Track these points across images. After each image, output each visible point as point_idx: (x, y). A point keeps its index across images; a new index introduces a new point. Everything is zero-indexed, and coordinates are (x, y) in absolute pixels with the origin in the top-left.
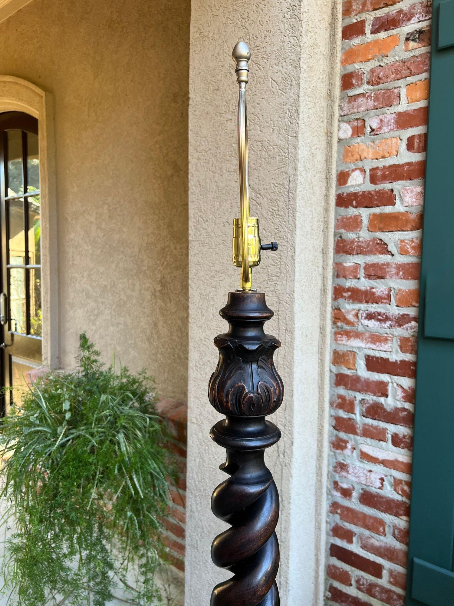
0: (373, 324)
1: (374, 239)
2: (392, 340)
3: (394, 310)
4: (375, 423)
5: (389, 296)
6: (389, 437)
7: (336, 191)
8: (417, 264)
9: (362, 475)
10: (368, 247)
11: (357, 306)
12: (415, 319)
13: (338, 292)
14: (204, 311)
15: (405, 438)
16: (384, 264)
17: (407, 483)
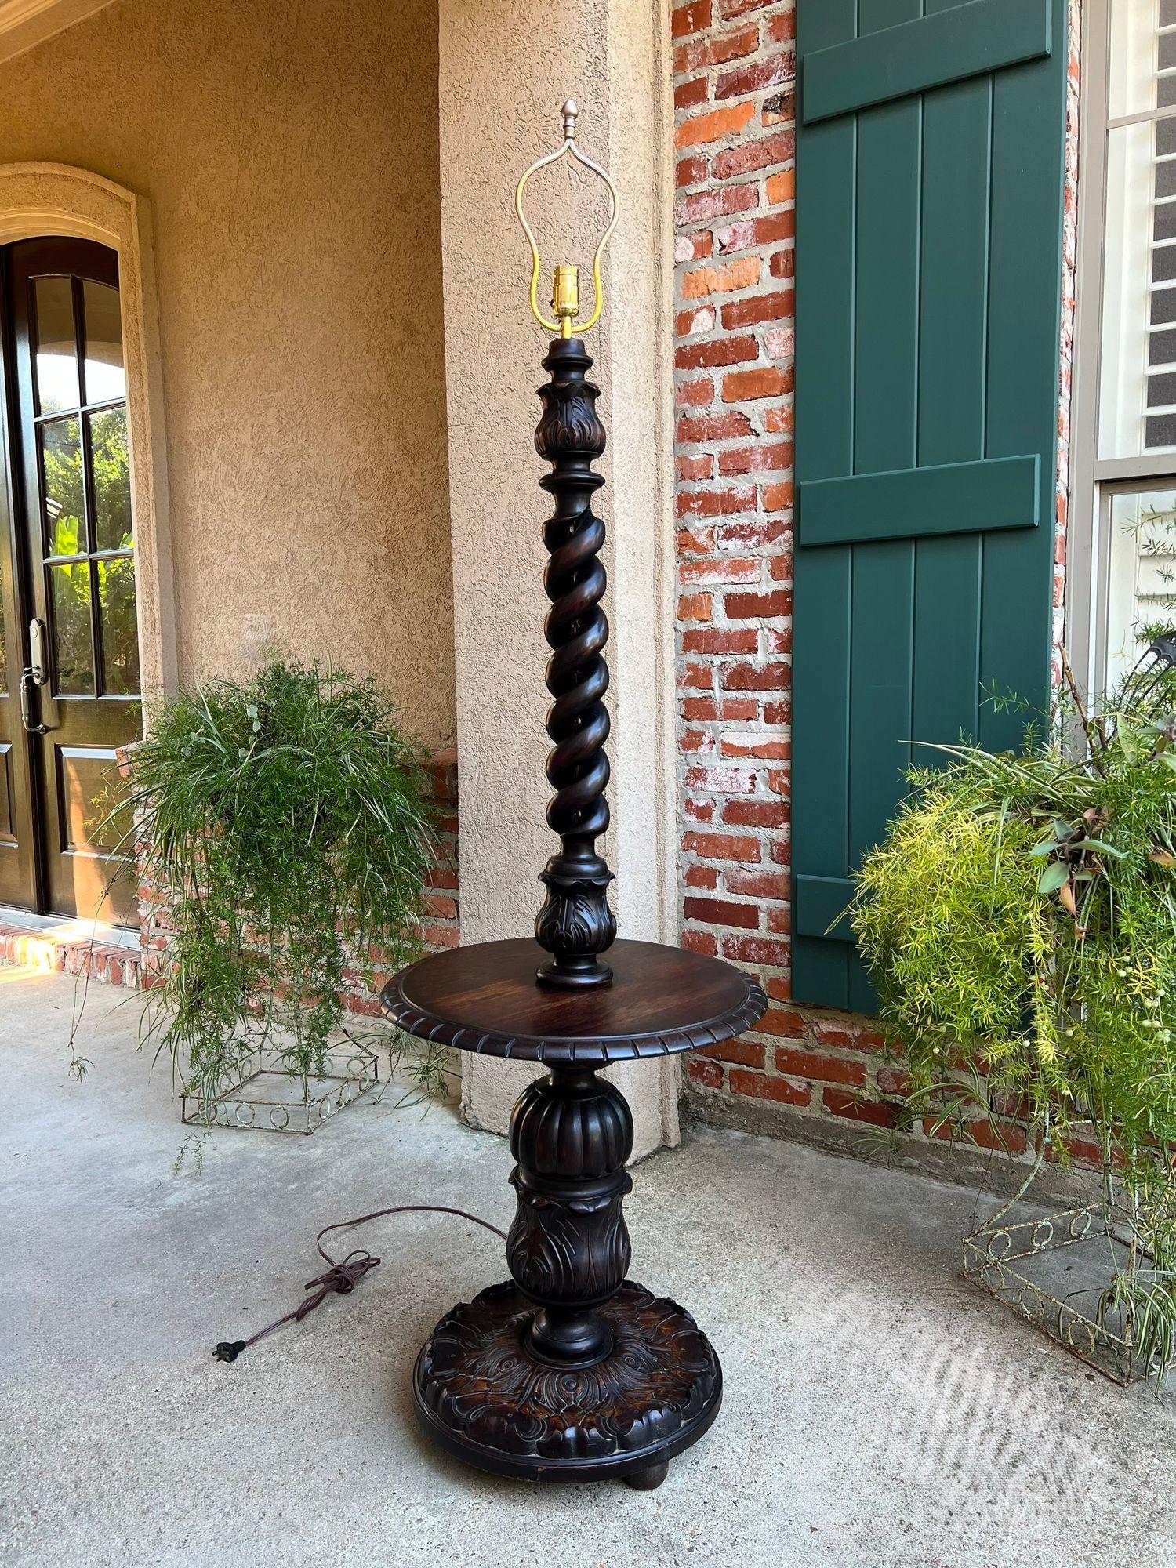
0: (734, 545)
1: (732, 413)
2: (760, 565)
3: (761, 518)
4: (740, 695)
5: (754, 497)
6: (761, 711)
7: (675, 344)
8: (790, 443)
9: (726, 778)
10: (723, 426)
11: (711, 521)
12: (790, 526)
13: (684, 503)
14: (476, 537)
15: (782, 707)
16: (746, 451)
17: (788, 773)
